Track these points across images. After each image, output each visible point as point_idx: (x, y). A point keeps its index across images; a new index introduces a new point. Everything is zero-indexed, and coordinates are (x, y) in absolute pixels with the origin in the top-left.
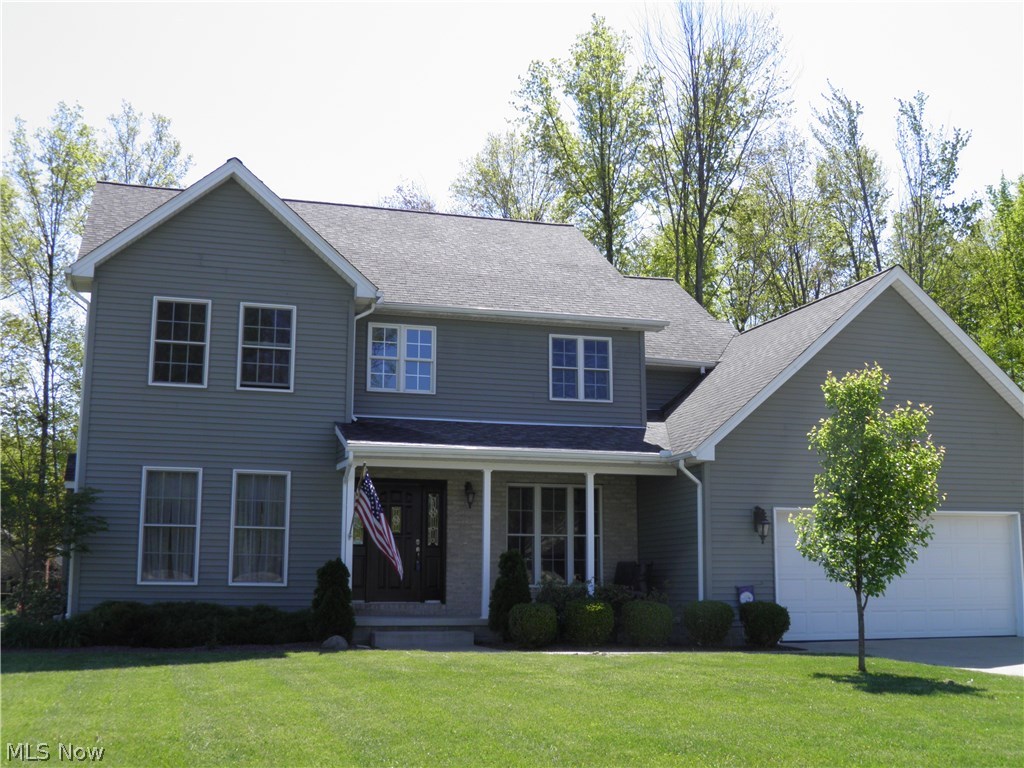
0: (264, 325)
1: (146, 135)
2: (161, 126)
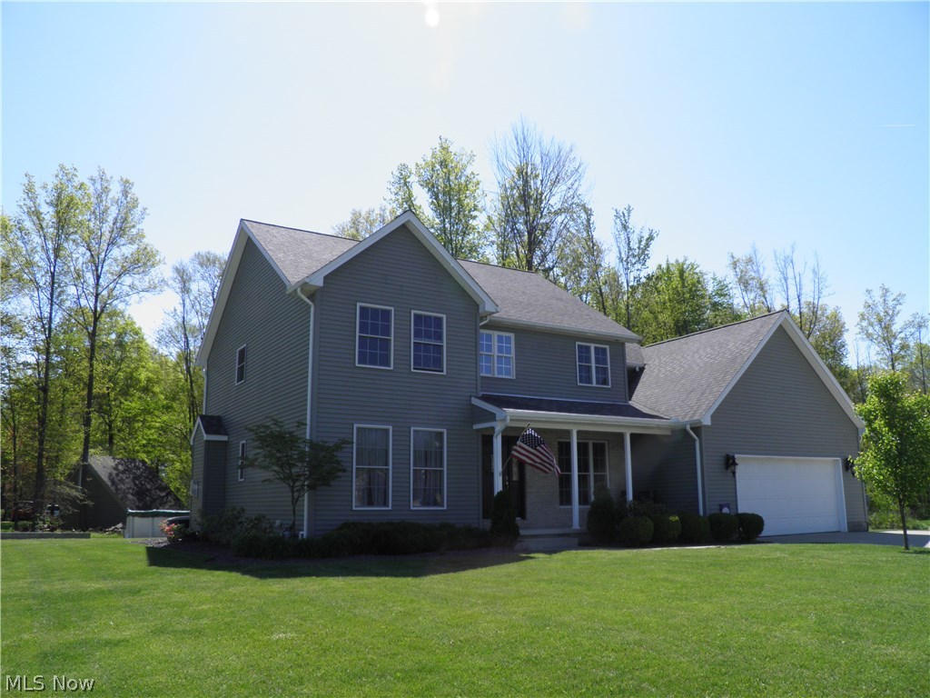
0: (427, 327)
1: (115, 191)
2: (126, 186)
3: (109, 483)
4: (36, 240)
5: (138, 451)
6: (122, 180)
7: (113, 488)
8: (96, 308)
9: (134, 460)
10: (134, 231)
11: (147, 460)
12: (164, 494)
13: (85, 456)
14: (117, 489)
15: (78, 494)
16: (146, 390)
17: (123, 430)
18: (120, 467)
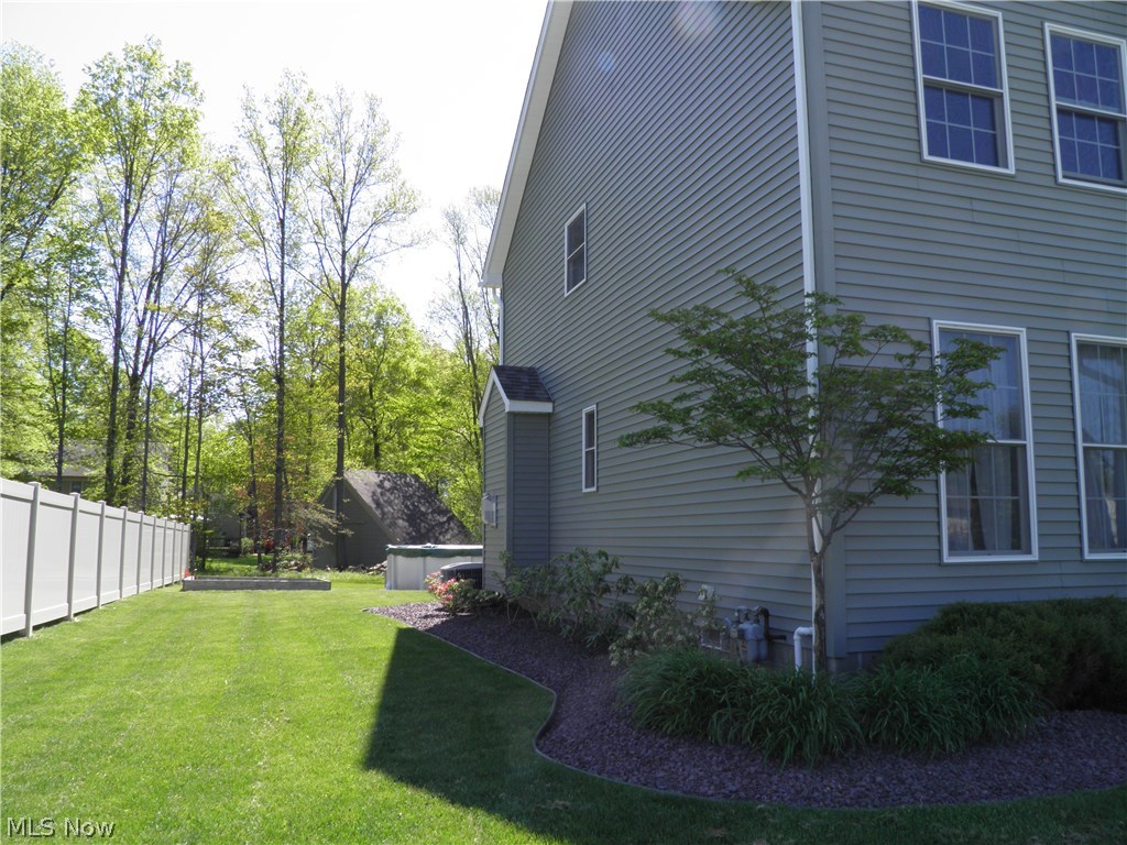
1: (359, 114)
2: (373, 105)
3: (373, 506)
4: (257, 175)
5: (412, 466)
6: (367, 96)
7: (378, 512)
8: (343, 270)
9: (405, 475)
10: (386, 164)
11: (422, 476)
12: (445, 519)
13: (340, 469)
14: (383, 513)
15: (329, 521)
16: (417, 384)
17: (391, 439)
18: (387, 484)
